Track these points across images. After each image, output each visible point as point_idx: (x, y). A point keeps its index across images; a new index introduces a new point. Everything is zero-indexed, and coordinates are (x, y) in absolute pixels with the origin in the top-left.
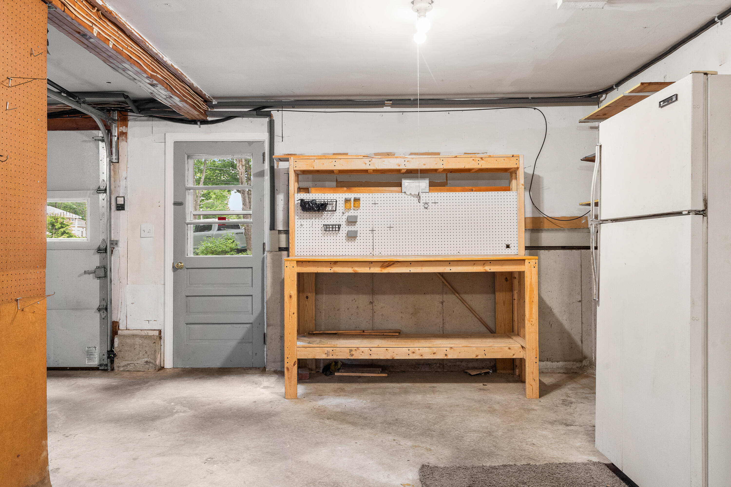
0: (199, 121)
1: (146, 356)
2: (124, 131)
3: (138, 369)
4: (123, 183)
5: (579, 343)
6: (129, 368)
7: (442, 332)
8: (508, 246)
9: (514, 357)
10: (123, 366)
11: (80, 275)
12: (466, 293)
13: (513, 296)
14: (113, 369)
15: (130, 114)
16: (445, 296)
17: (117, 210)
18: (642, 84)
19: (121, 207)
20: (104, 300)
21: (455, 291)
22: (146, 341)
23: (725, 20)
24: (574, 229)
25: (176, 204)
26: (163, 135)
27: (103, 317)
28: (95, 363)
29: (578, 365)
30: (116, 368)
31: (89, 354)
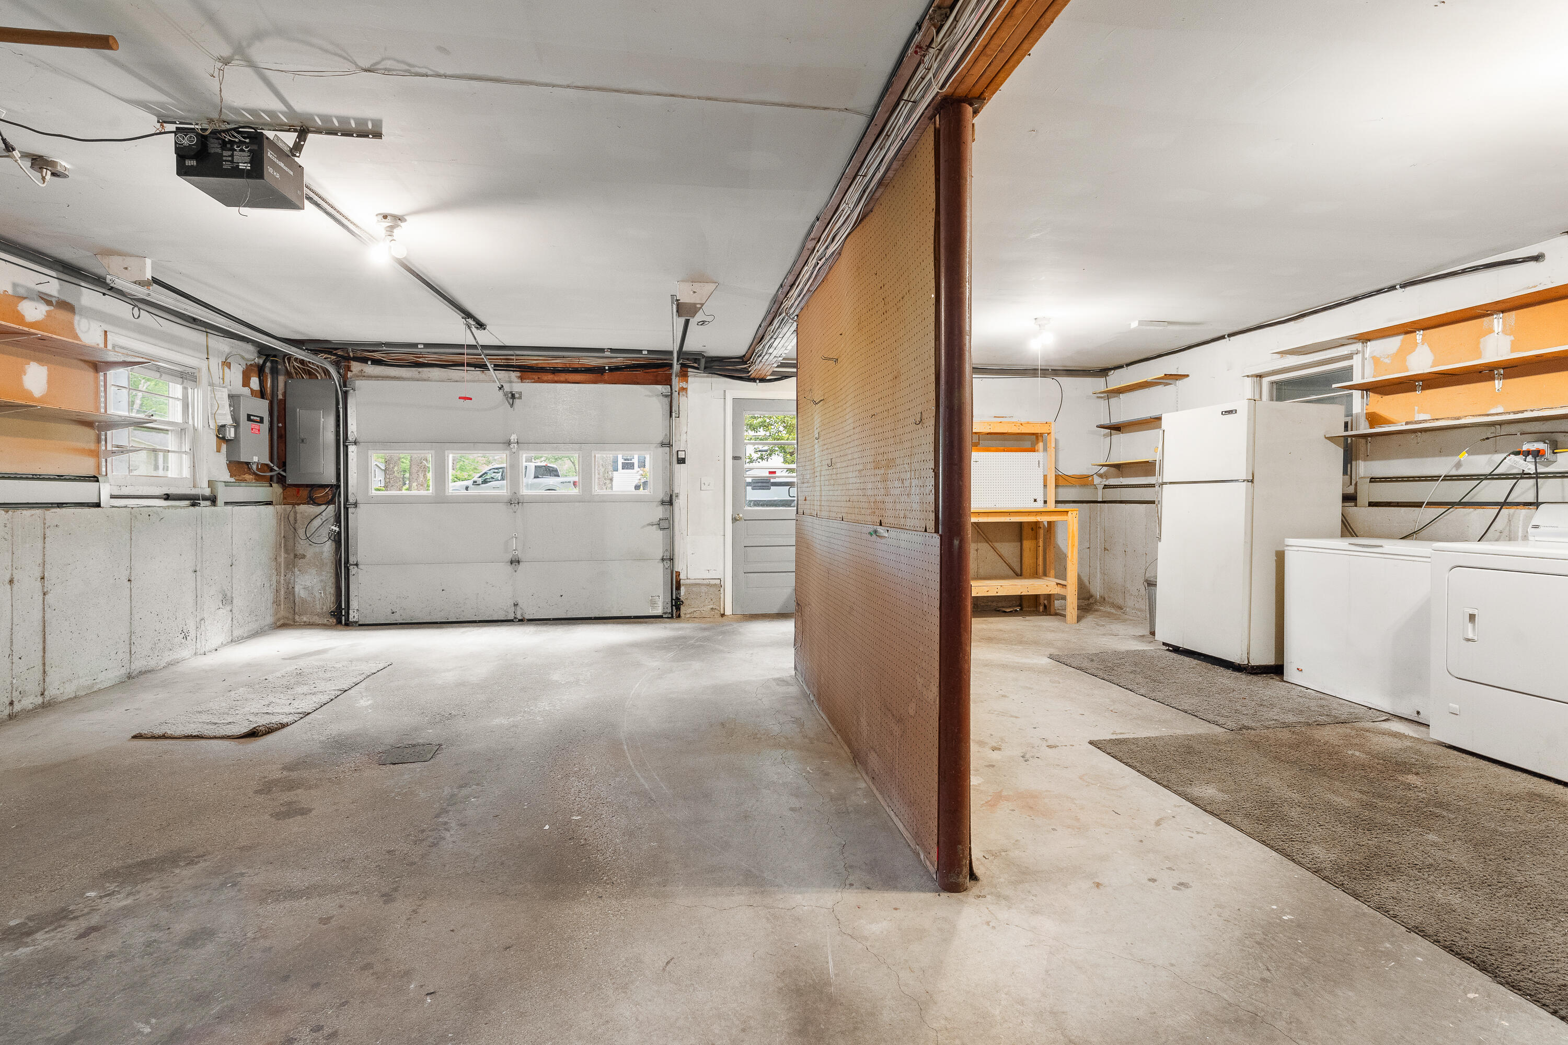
0: (757, 379)
1: (712, 603)
2: (684, 387)
3: (703, 616)
4: (684, 437)
5: (1087, 584)
6: (696, 615)
7: (976, 576)
8: (1035, 500)
9: (1050, 593)
10: (690, 614)
11: (644, 527)
12: (996, 541)
13: (1037, 543)
14: (679, 616)
15: (689, 370)
16: (979, 544)
17: (678, 463)
18: (1165, 375)
19: (682, 461)
20: (667, 550)
21: (987, 540)
22: (712, 589)
23: (1232, 338)
24: (1084, 485)
25: (735, 458)
26: (723, 392)
27: (667, 567)
28: (659, 611)
29: (1086, 602)
30: (682, 615)
31: (653, 603)
